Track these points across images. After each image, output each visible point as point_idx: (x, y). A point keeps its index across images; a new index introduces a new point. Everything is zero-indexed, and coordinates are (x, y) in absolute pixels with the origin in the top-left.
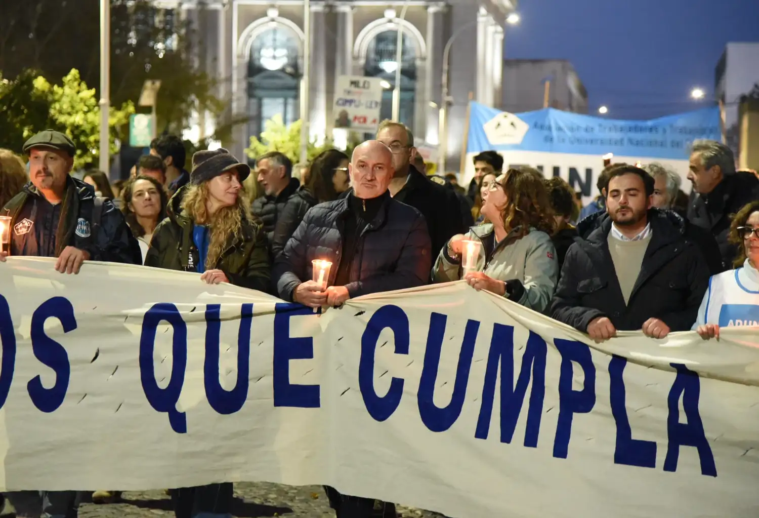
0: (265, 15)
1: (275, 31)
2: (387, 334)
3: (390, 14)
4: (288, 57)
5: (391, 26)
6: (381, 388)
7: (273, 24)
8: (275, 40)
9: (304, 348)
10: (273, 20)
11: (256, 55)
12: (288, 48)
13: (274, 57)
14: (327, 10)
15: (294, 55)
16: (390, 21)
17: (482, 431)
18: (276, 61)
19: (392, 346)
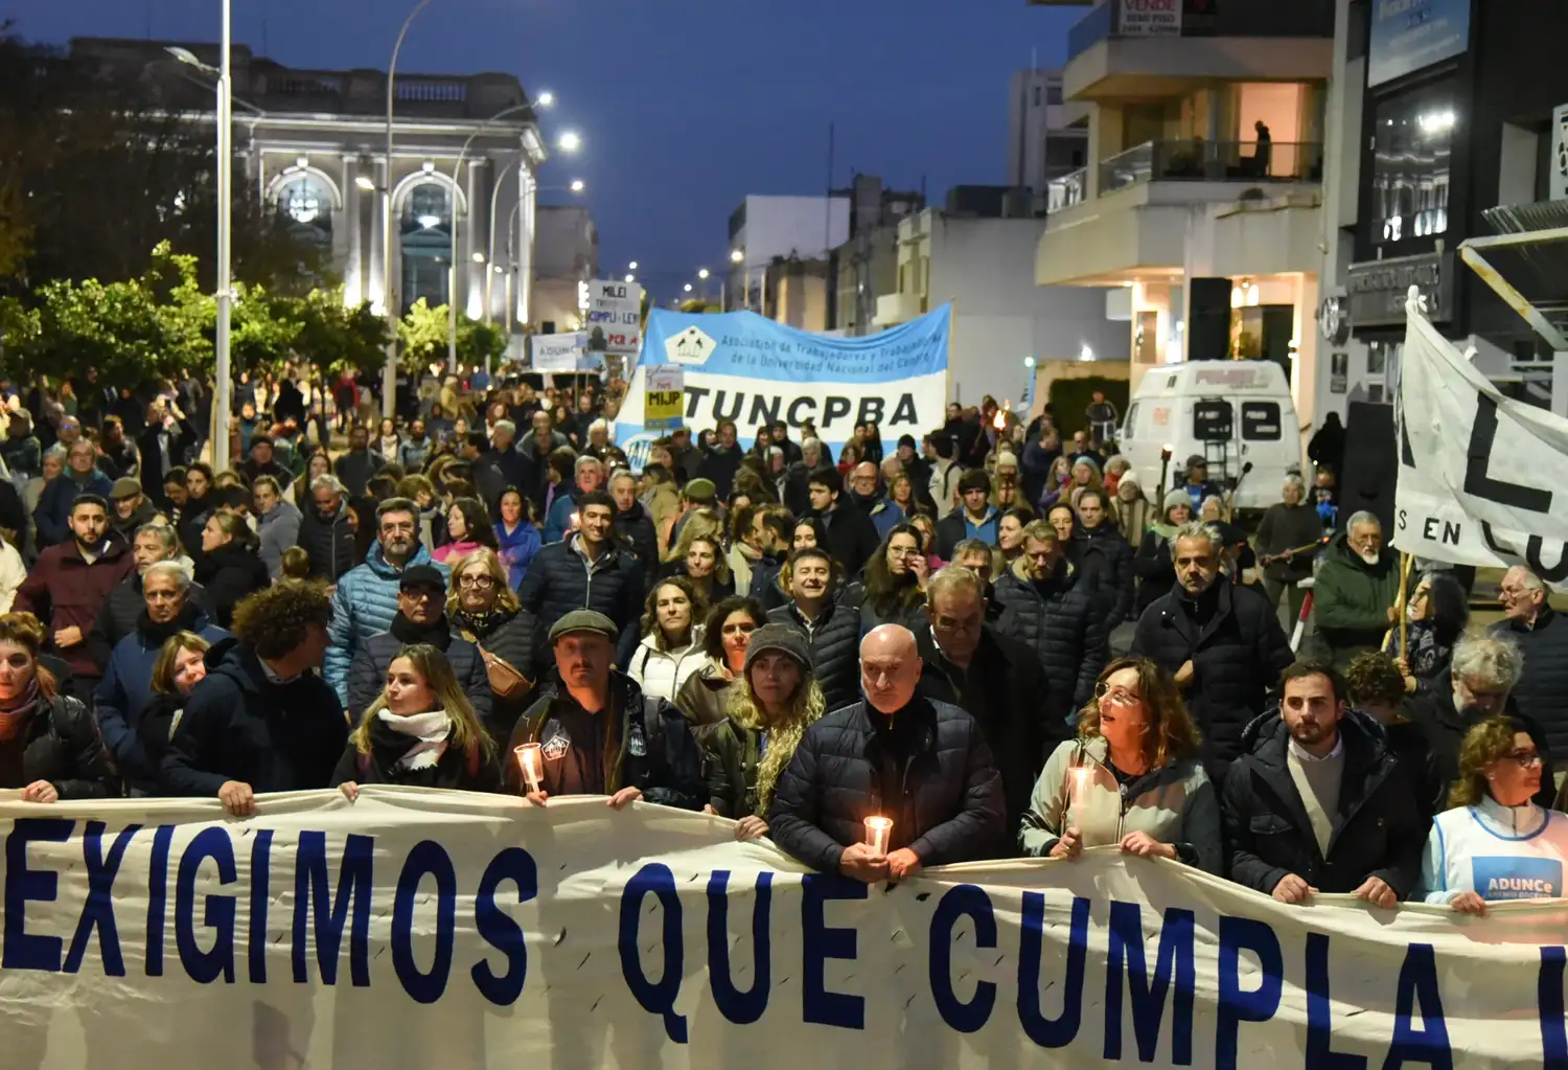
0: (295, 164)
1: (304, 181)
2: (965, 923)
3: (428, 167)
4: (319, 209)
5: (429, 179)
6: (964, 993)
7: (303, 174)
8: (304, 191)
9: (844, 944)
10: (303, 170)
11: (285, 206)
12: (317, 198)
13: (305, 209)
14: (362, 160)
15: (325, 206)
16: (429, 174)
17: (1113, 1050)
18: (307, 213)
19: (971, 937)
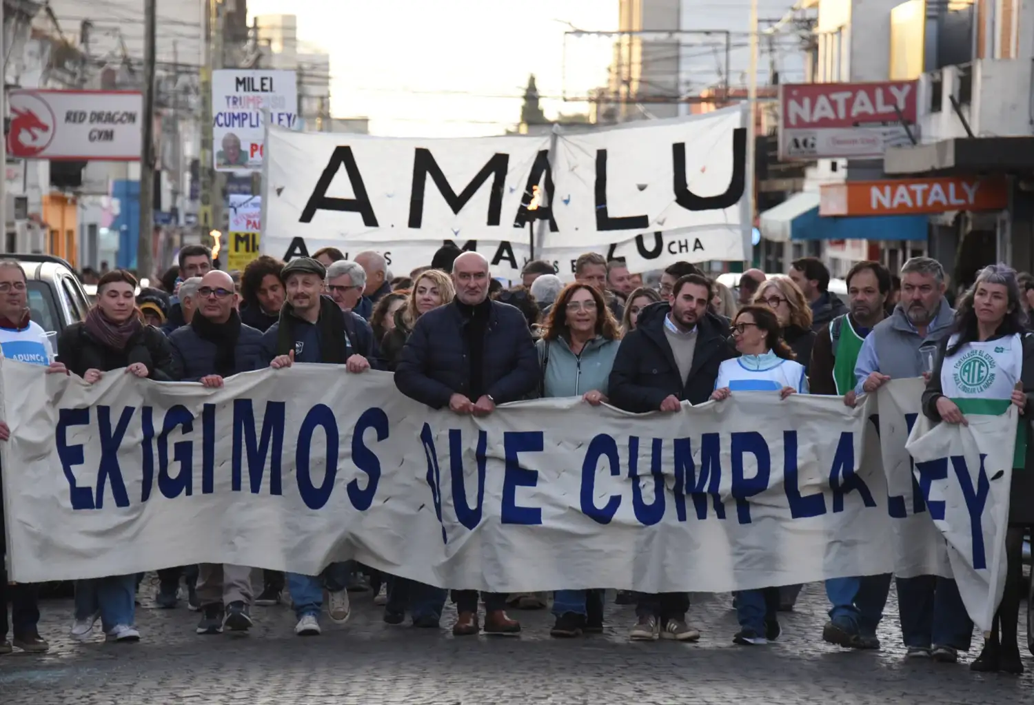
2: (603, 460)
6: (600, 503)
9: (530, 478)
19: (608, 470)
